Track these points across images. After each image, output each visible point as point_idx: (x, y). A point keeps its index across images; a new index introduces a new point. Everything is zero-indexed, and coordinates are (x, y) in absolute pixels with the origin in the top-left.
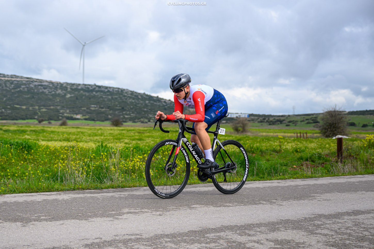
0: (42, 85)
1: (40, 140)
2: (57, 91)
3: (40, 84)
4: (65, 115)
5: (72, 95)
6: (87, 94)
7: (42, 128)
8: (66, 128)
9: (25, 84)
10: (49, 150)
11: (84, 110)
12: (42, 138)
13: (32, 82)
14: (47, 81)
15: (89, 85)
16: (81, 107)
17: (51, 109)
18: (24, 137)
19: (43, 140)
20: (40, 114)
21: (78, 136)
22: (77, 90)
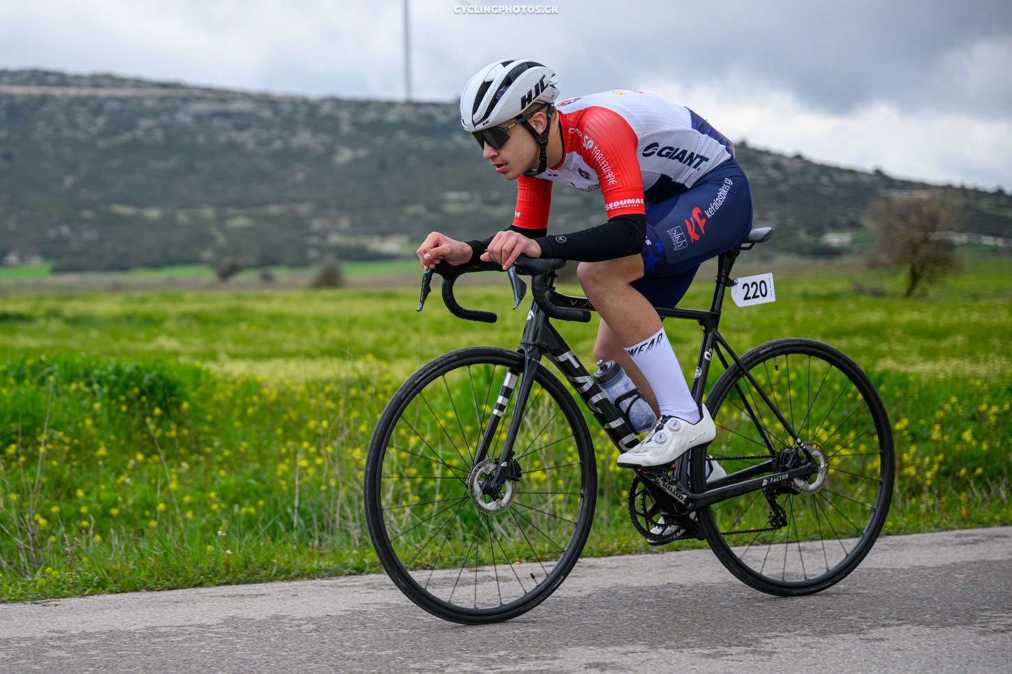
0: (226, 115)
1: (223, 357)
2: (294, 134)
3: (215, 107)
4: (335, 239)
5: (362, 153)
6: (426, 144)
7: (234, 303)
8: (337, 300)
9: (153, 113)
10: (255, 399)
11: (416, 217)
12: (231, 347)
13: (185, 100)
14: (246, 96)
15: (435, 105)
16: (403, 203)
17: (270, 218)
18: (151, 346)
19: (234, 356)
20: (221, 240)
21: (389, 335)
22: (379, 127)
